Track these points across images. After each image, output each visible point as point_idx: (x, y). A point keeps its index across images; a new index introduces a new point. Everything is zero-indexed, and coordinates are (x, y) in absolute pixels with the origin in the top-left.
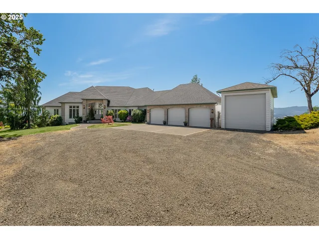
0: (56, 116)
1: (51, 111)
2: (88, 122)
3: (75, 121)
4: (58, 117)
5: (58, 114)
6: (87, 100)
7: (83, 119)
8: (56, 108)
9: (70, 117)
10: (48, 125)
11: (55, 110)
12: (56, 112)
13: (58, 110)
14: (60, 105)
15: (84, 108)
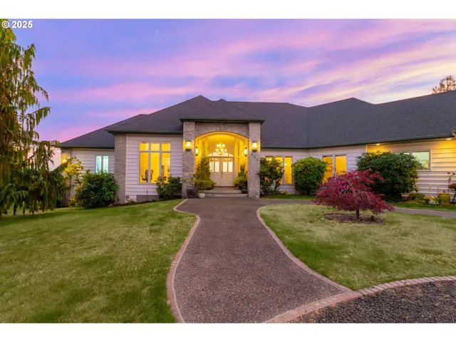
2: (202, 195)
3: (159, 190)
6: (198, 121)
7: (185, 187)
15: (188, 149)
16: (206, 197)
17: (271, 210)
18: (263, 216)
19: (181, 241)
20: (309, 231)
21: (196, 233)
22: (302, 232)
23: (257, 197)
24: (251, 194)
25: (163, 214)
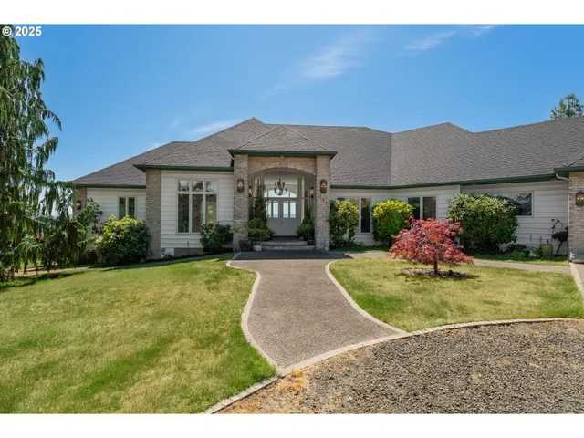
0: (127, 221)
1: (107, 202)
2: (258, 248)
3: (204, 241)
4: (131, 228)
5: (132, 214)
6: (252, 154)
7: (237, 237)
8: (127, 194)
9: (183, 227)
10: (90, 260)
11: (122, 201)
12: (127, 207)
13: (132, 200)
14: (141, 178)
15: (240, 190)
16: (263, 250)
17: (341, 265)
18: (333, 271)
19: (246, 297)
20: (380, 286)
21: (259, 290)
22: (373, 287)
23: (327, 249)
24: (319, 246)
25: (217, 271)
